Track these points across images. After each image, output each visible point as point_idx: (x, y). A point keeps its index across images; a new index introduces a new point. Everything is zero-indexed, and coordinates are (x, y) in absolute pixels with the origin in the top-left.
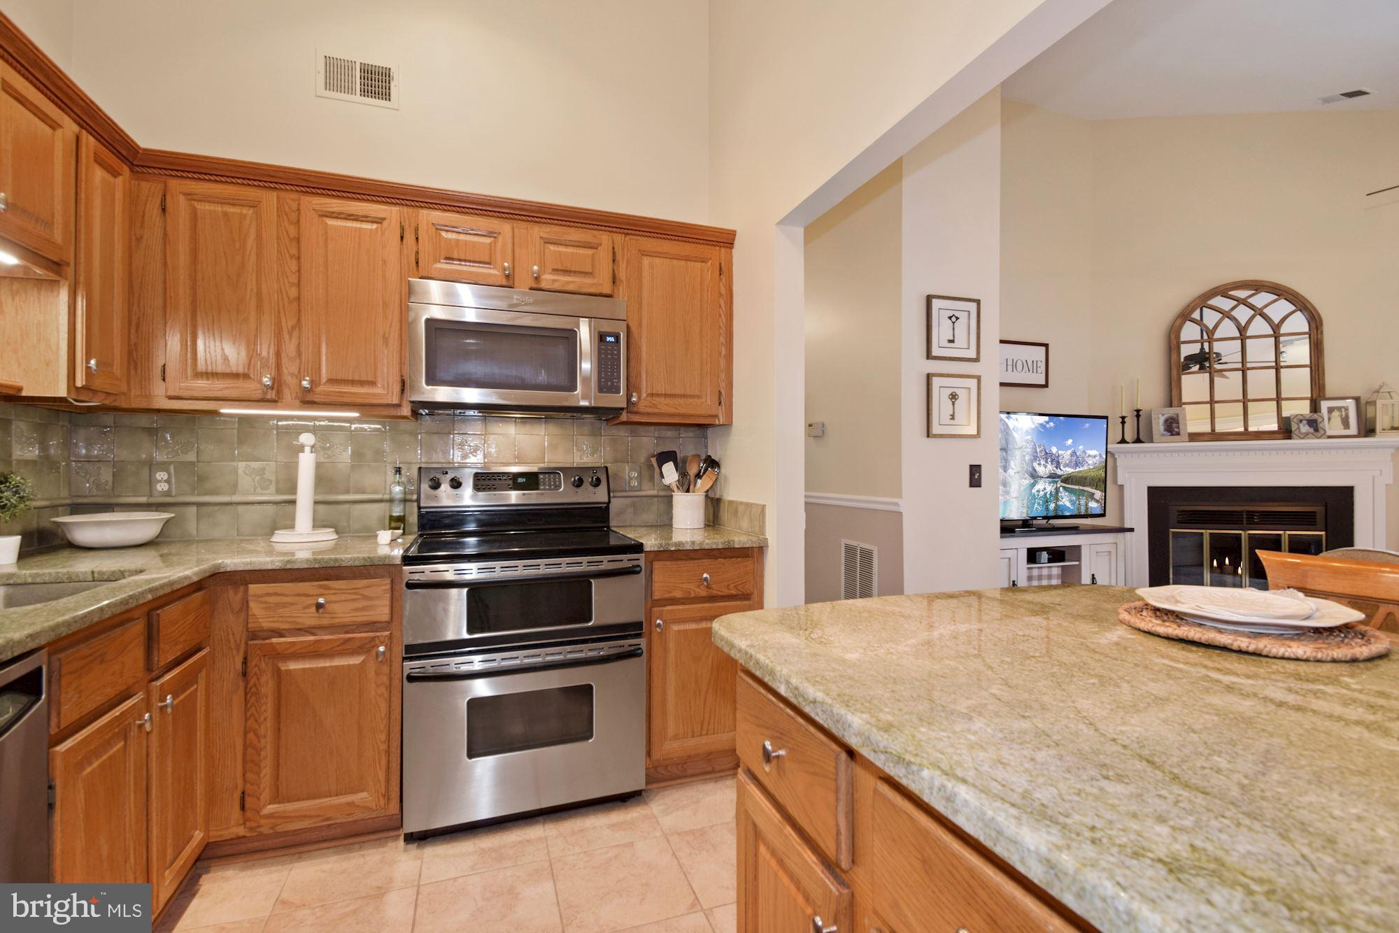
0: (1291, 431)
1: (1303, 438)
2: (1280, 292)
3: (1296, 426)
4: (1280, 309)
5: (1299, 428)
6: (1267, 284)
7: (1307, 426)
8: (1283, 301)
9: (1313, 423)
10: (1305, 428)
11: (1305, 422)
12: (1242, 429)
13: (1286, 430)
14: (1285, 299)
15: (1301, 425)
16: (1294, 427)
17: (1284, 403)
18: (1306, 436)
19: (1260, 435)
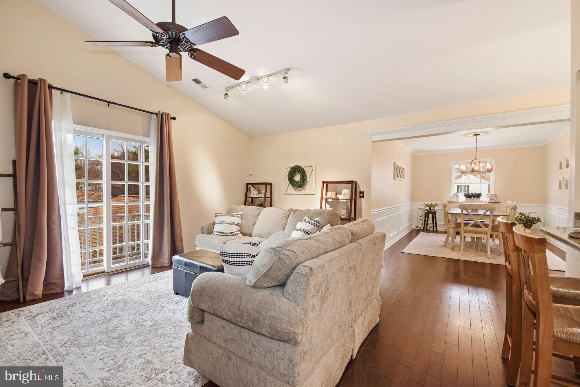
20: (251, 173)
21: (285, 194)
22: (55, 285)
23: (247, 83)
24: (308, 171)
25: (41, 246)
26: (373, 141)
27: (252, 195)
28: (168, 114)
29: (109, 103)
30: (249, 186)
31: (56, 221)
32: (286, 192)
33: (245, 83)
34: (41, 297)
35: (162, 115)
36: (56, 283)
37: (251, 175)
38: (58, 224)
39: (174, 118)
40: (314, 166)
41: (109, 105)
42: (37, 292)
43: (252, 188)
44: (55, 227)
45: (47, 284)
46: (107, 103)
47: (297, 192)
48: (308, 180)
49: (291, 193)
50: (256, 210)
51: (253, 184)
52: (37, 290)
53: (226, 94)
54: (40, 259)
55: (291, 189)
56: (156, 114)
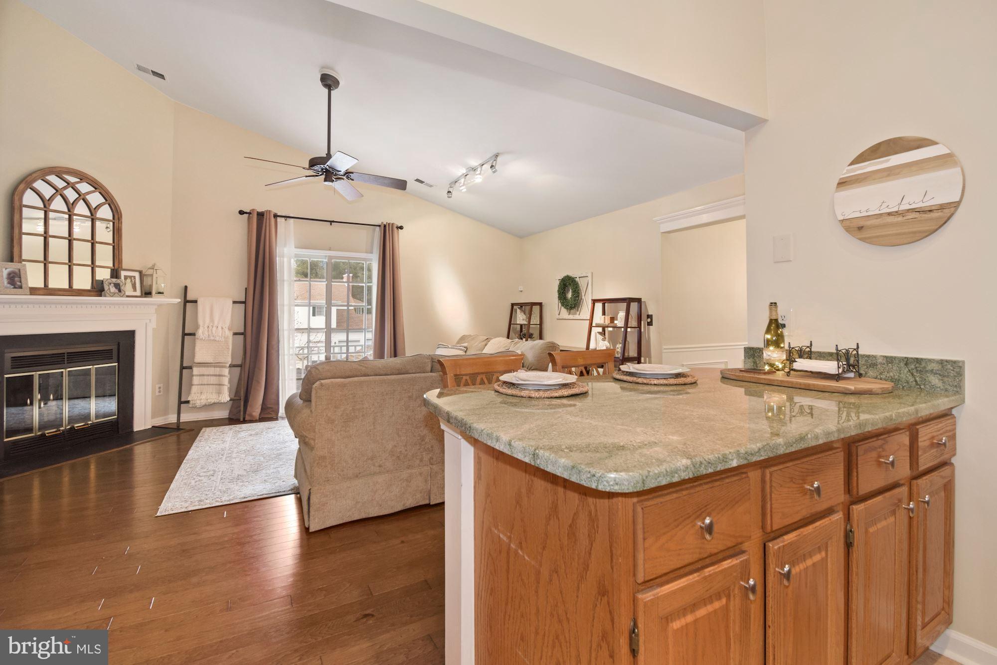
0: (103, 290)
1: (112, 296)
2: (97, 186)
3: (108, 287)
4: (95, 199)
5: (109, 289)
6: (89, 177)
7: (114, 288)
8: (97, 194)
9: (117, 286)
10: (113, 289)
11: (112, 284)
12: (67, 287)
13: (98, 289)
14: (100, 193)
15: (110, 286)
16: (106, 287)
17: (97, 270)
18: (113, 295)
19: (81, 293)
20: (521, 288)
21: (558, 319)
22: (271, 410)
23: (466, 176)
24: (582, 283)
25: (260, 369)
26: (663, 231)
27: (518, 320)
28: (393, 224)
29: (331, 222)
30: (515, 307)
31: (275, 347)
32: (558, 317)
33: (463, 176)
34: (258, 419)
35: (385, 226)
36: (272, 408)
37: (521, 291)
38: (277, 349)
39: (401, 228)
40: (590, 275)
41: (331, 225)
42: (254, 414)
43: (518, 310)
44: (273, 352)
45: (264, 408)
46: (330, 223)
47: (571, 317)
48: (583, 297)
49: (564, 318)
50: (483, 341)
51: (521, 305)
52: (255, 412)
53: (449, 192)
54: (259, 382)
55: (564, 312)
56: (380, 226)
